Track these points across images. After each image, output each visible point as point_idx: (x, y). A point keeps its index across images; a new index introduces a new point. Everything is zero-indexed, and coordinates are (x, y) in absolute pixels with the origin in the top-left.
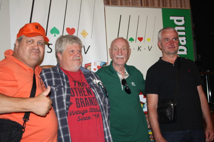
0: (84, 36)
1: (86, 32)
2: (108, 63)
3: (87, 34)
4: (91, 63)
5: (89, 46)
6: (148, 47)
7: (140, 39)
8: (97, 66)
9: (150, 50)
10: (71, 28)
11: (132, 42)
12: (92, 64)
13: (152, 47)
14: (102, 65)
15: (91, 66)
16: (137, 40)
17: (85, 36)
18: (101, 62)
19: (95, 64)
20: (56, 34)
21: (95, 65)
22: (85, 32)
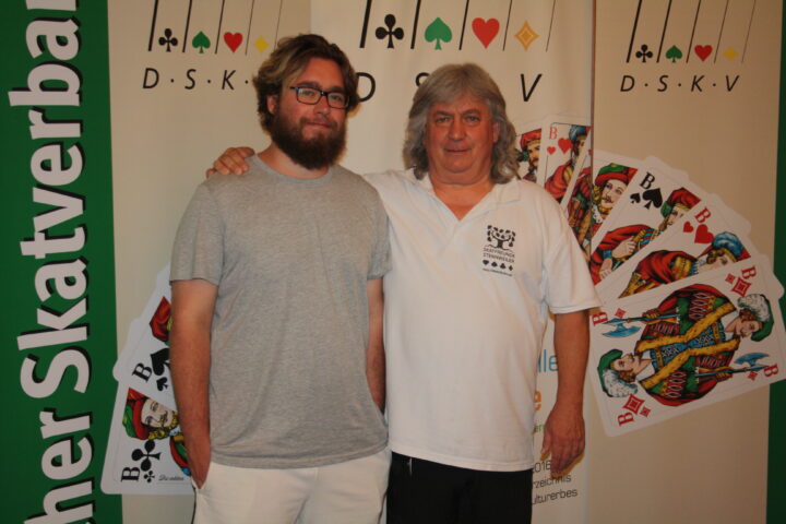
0: (526, 43)
1: (531, 31)
2: (592, 127)
3: (536, 36)
4: (540, 131)
5: (540, 76)
6: (727, 77)
7: (703, 52)
8: (558, 137)
9: (729, 90)
10: (486, 20)
11: (674, 61)
12: (545, 135)
13: (738, 77)
14: (574, 134)
15: (539, 139)
16: (694, 56)
17: (529, 43)
18: (569, 127)
19: (553, 132)
20: (441, 41)
21: (553, 136)
22: (529, 29)
